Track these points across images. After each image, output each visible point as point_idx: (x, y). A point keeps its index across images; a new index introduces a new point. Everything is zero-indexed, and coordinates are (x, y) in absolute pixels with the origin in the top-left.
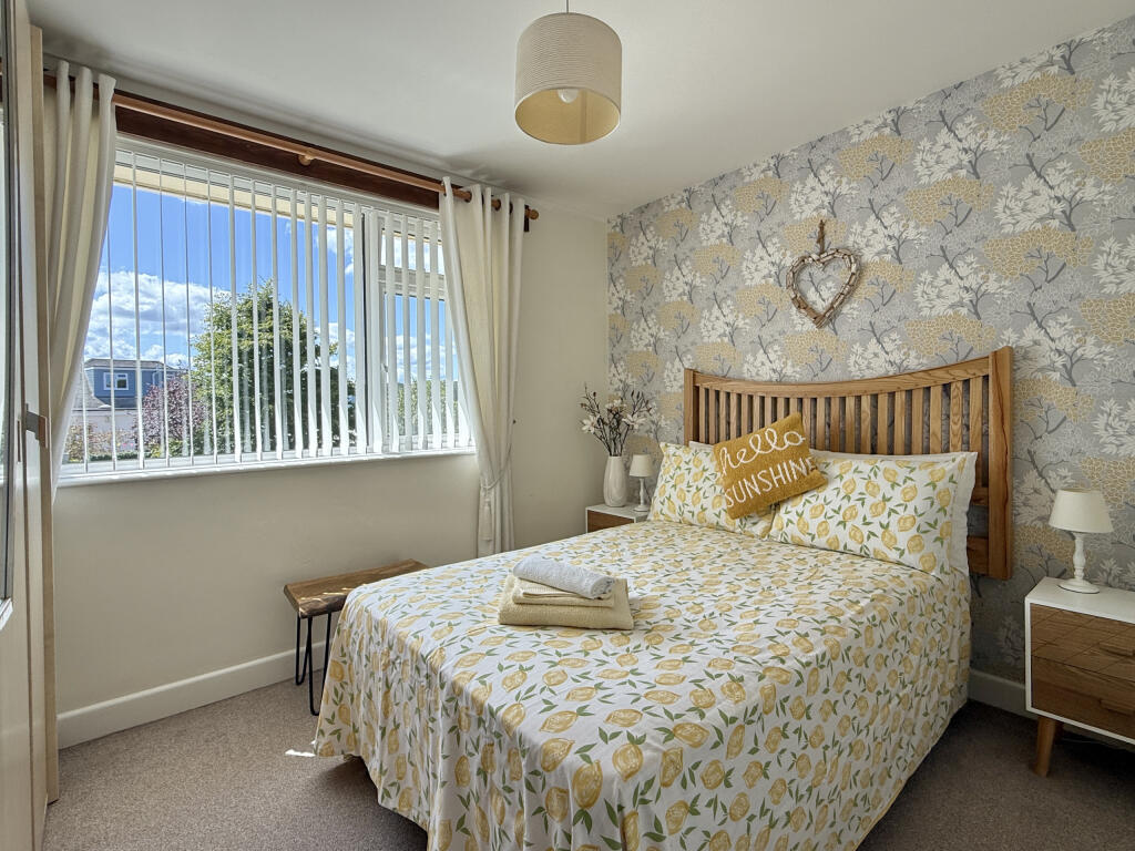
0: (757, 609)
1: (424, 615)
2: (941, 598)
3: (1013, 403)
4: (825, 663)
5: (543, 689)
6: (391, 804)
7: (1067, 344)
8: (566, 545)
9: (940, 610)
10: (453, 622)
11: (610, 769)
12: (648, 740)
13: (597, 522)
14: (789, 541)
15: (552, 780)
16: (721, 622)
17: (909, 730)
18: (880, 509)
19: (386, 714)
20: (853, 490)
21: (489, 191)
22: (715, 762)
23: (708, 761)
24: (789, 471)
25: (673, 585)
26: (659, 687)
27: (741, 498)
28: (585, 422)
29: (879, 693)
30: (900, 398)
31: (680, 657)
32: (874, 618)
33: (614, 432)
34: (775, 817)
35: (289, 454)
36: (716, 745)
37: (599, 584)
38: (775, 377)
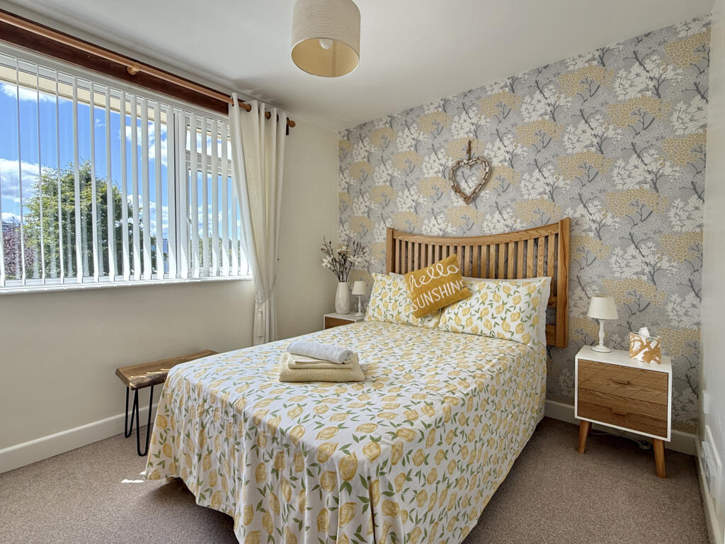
0: (436, 367)
1: (228, 379)
2: (533, 359)
3: (570, 249)
4: (476, 394)
5: (314, 416)
6: (206, 503)
7: (597, 217)
8: (315, 336)
9: (532, 365)
10: (249, 382)
11: (362, 457)
12: (382, 439)
13: (331, 323)
14: (450, 329)
15: (325, 467)
16: (416, 375)
17: (516, 432)
18: (501, 309)
19: (201, 445)
20: (486, 299)
21: (263, 106)
22: (420, 450)
23: (417, 449)
24: (450, 288)
25: (385, 356)
26: (385, 411)
27: (422, 305)
28: (324, 260)
29: (502, 411)
30: (511, 246)
31: (395, 394)
32: (500, 368)
33: (342, 267)
34: (450, 482)
35: (118, 278)
36: (421, 440)
37: (343, 354)
38: (441, 233)
